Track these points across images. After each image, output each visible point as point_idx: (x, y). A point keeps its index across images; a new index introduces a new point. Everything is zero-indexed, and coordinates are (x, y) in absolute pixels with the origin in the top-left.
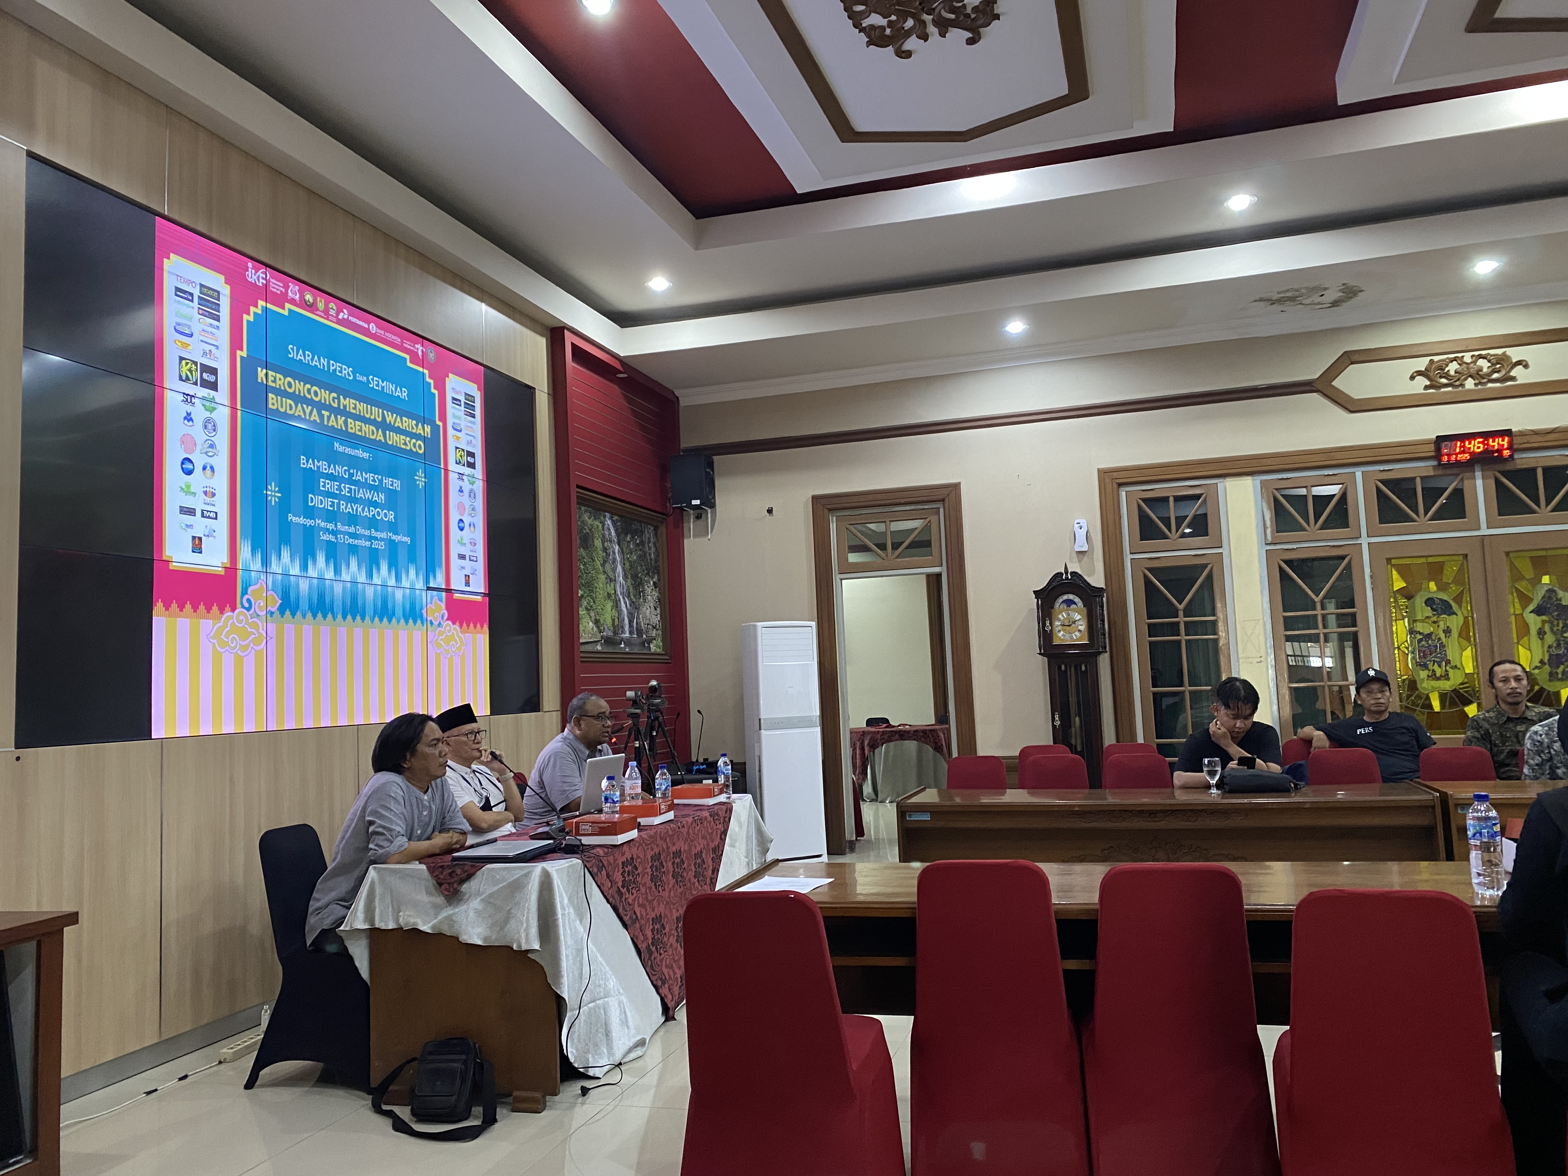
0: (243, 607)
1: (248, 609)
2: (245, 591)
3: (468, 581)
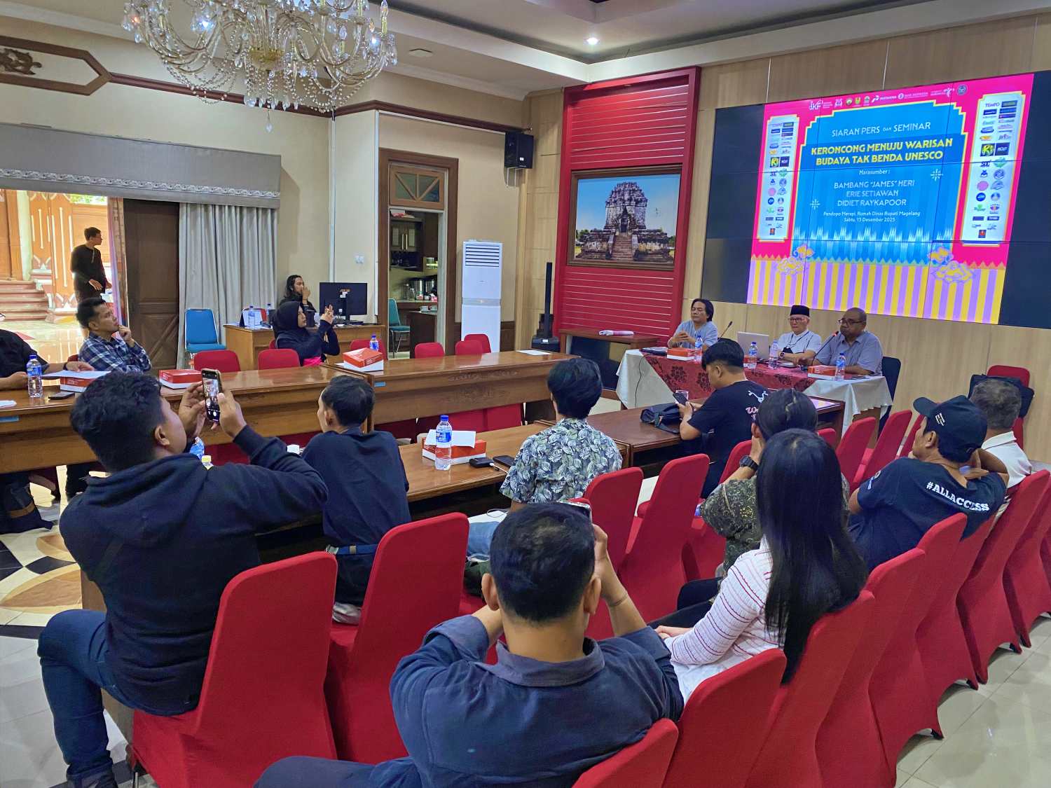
0: (793, 255)
1: (796, 256)
2: (795, 249)
3: (982, 234)
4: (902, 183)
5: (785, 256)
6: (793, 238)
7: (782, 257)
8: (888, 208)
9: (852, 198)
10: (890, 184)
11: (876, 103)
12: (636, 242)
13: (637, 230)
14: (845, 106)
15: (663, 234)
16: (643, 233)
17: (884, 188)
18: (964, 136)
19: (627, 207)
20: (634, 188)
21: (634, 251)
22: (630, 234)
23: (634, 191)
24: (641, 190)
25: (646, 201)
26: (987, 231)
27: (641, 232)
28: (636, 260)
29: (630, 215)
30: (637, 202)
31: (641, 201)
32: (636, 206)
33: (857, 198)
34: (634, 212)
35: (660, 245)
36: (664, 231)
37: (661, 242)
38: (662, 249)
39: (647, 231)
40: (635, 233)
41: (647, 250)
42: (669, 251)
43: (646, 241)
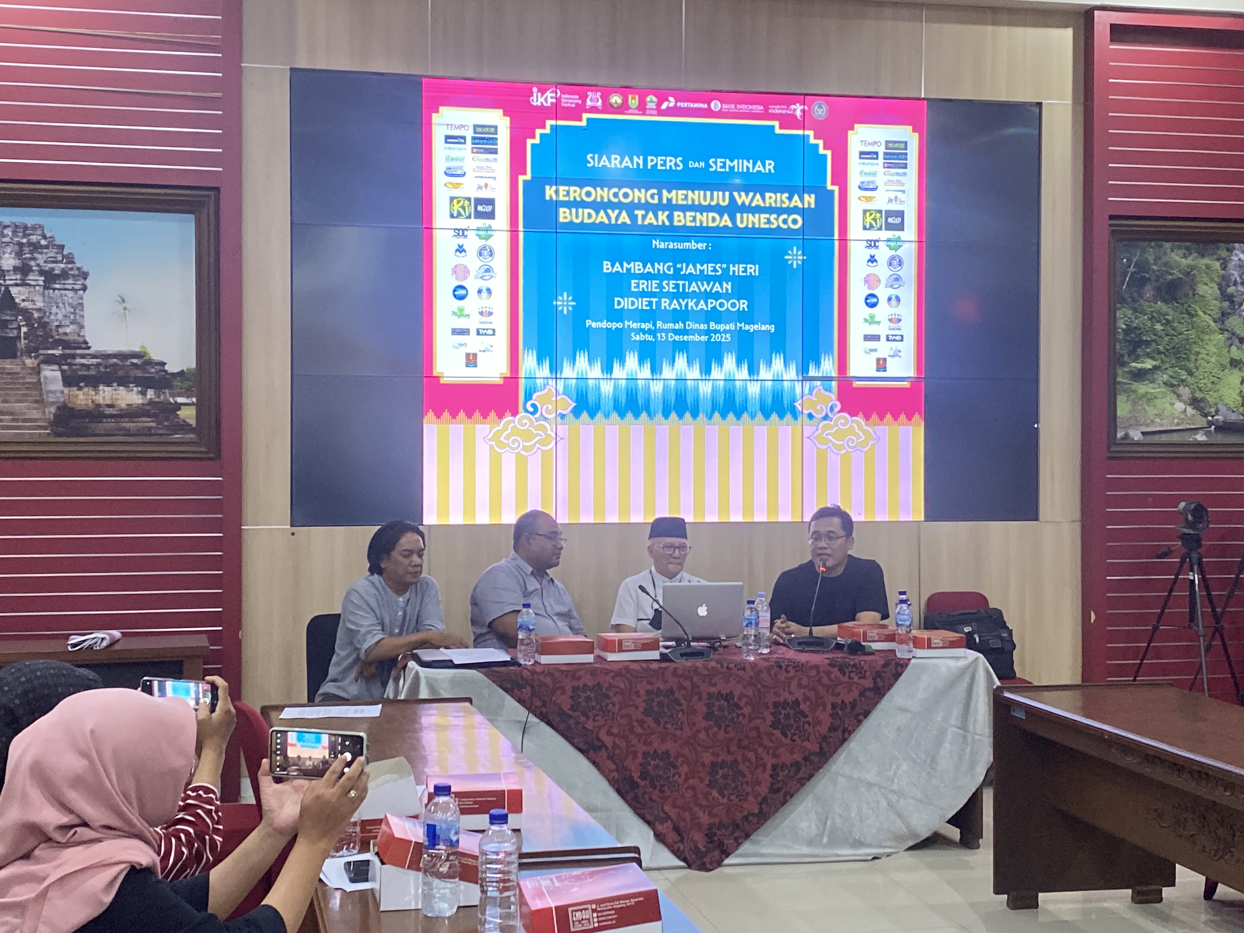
0: (526, 411)
1: (533, 414)
2: (529, 397)
3: (881, 365)
4: (737, 269)
5: (508, 413)
6: (522, 374)
7: (501, 416)
8: (714, 315)
9: (643, 294)
10: (715, 270)
11: (670, 112)
12: (59, 386)
13: (57, 352)
14: (607, 108)
15: (150, 363)
16: (79, 361)
17: (703, 277)
18: (832, 192)
19: (14, 291)
20: (34, 238)
21: (53, 410)
22: (29, 362)
23: (36, 247)
24: (62, 247)
25: (85, 276)
26: (889, 360)
27: (74, 356)
28: (59, 435)
29: (26, 313)
30: (50, 278)
31: (64, 275)
32: (46, 287)
33: (652, 294)
34: (40, 304)
35: (143, 393)
36: (155, 356)
37: (145, 384)
38: (151, 403)
39: (94, 356)
40: (50, 360)
41: (99, 405)
42: (178, 406)
43: (94, 382)
